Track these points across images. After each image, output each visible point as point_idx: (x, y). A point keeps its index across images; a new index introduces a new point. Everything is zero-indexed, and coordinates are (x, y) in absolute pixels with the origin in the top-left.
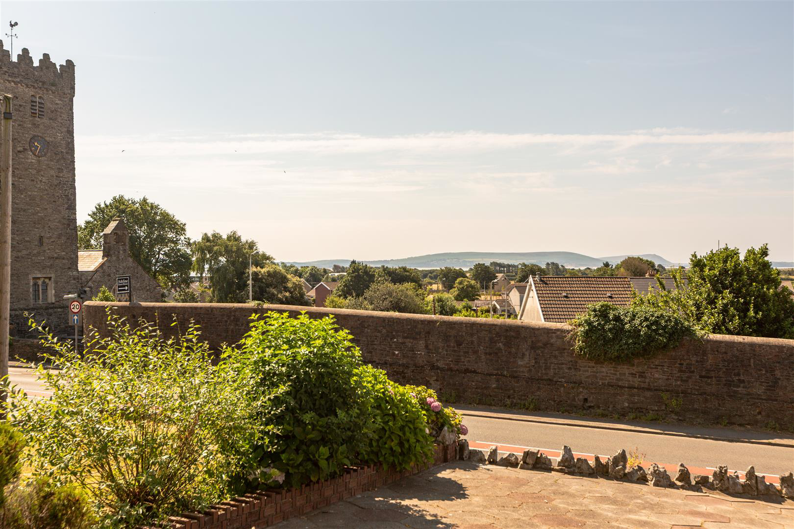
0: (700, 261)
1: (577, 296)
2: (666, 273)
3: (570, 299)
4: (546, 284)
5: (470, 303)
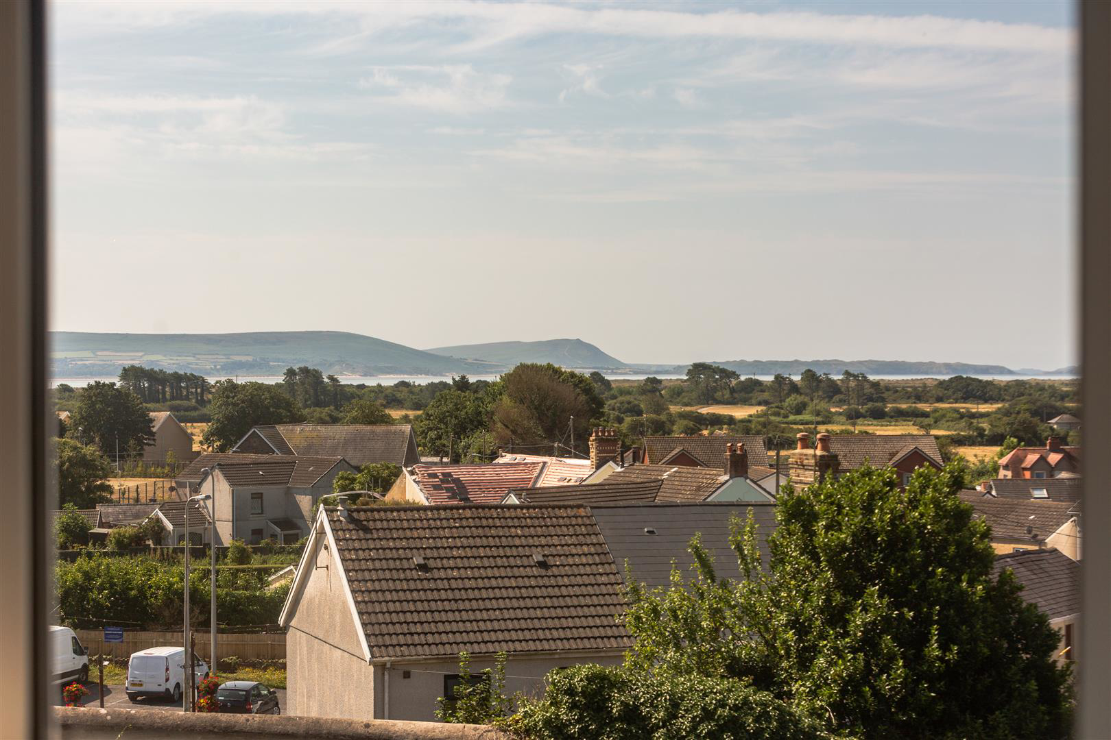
0: (800, 502)
1: (452, 563)
2: (614, 397)
3: (436, 574)
4: (366, 530)
5: (83, 515)
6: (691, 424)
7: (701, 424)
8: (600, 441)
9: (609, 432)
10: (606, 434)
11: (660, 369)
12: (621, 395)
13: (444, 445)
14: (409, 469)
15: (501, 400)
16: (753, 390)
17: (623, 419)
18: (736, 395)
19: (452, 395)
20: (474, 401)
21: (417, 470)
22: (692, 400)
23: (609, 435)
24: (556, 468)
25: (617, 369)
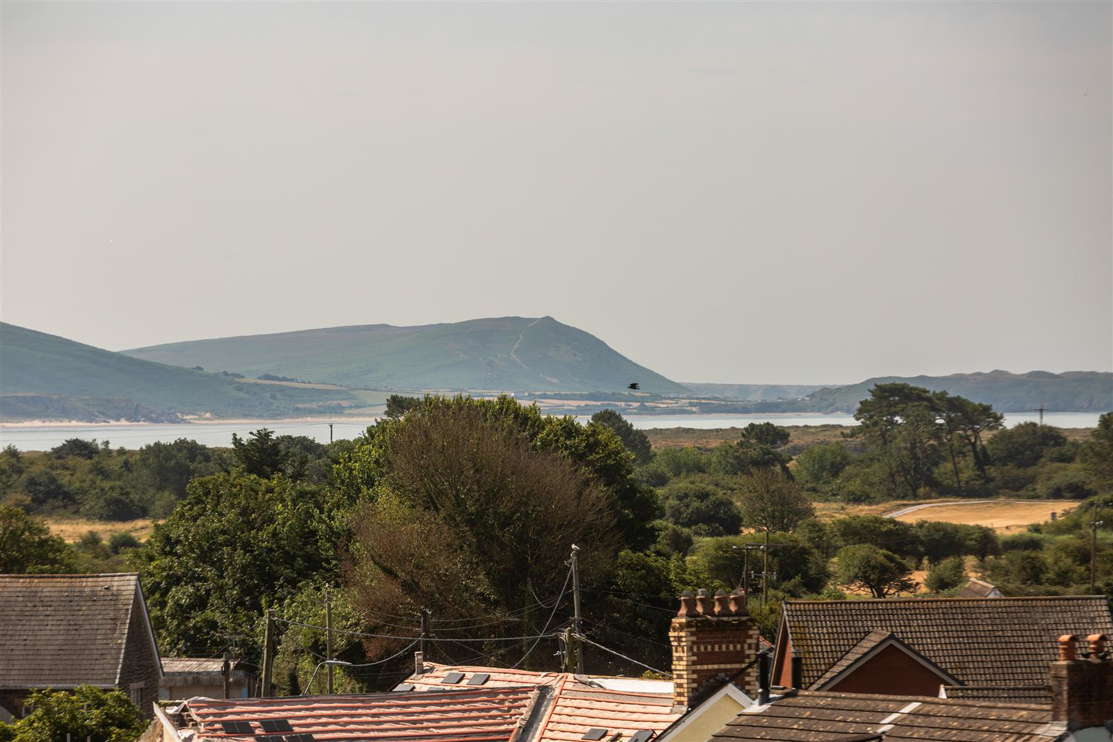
6: (880, 555)
7: (904, 554)
8: (701, 628)
9: (724, 602)
10: (717, 609)
11: (772, 399)
12: (677, 474)
13: (213, 625)
14: (171, 710)
15: (372, 499)
16: (1039, 457)
17: (689, 542)
18: (992, 471)
19: (233, 485)
20: (295, 504)
21: (193, 712)
22: (871, 485)
23: (725, 612)
24: (576, 703)
25: (656, 398)
